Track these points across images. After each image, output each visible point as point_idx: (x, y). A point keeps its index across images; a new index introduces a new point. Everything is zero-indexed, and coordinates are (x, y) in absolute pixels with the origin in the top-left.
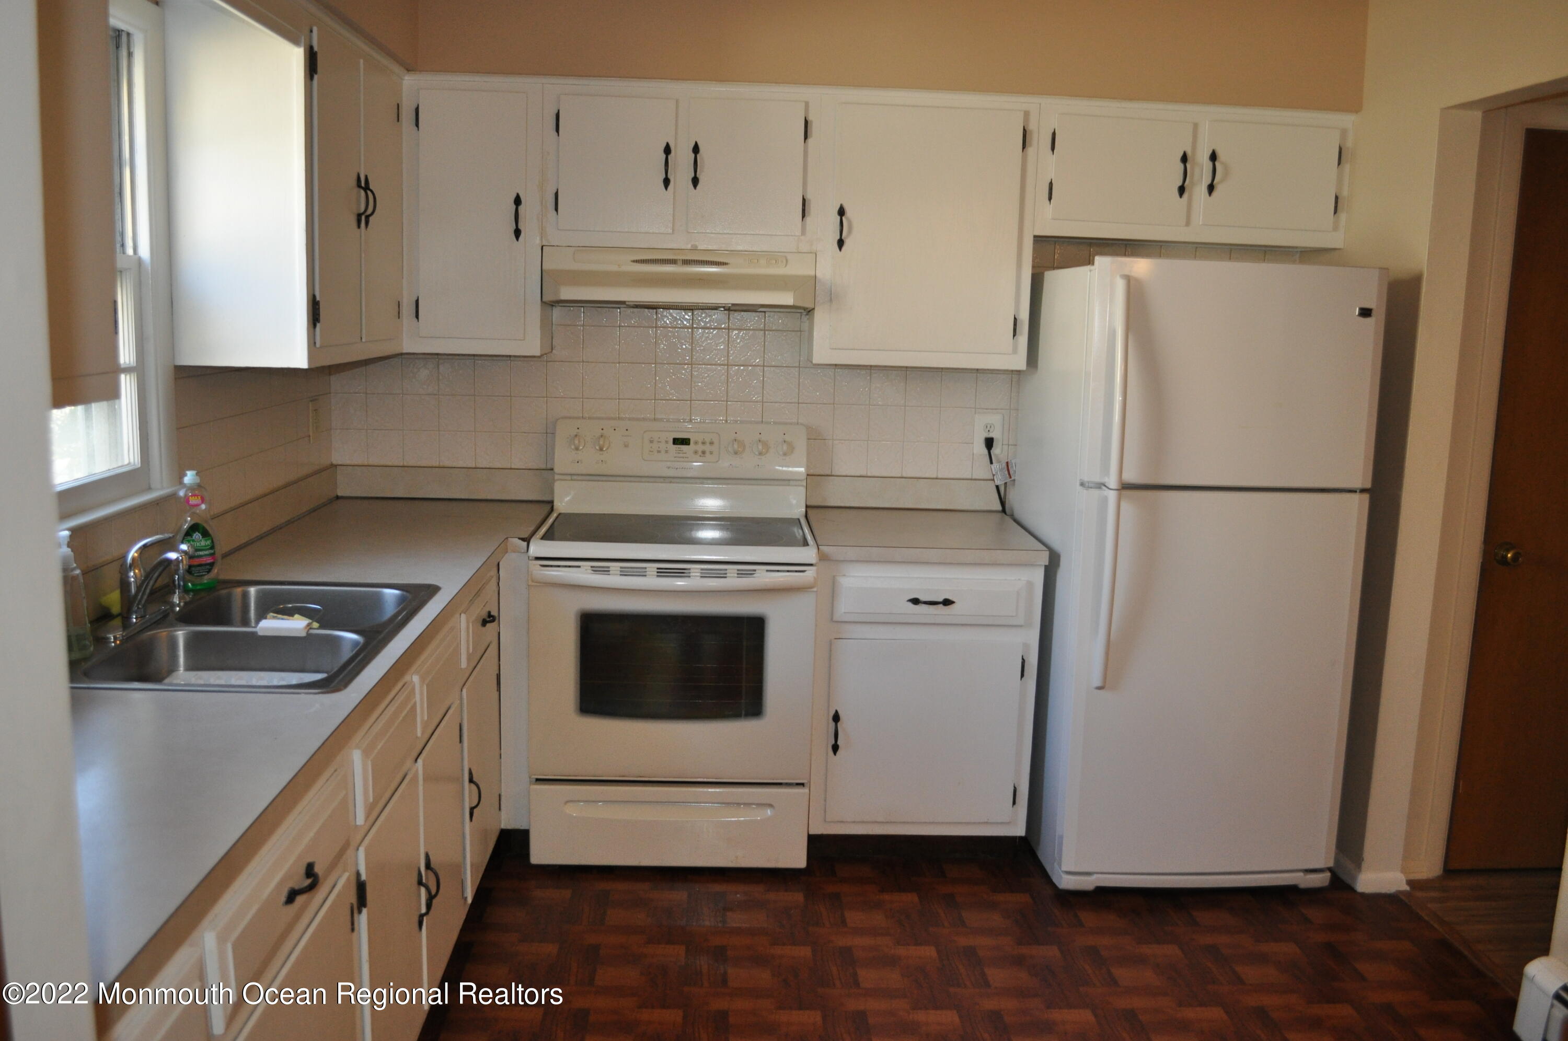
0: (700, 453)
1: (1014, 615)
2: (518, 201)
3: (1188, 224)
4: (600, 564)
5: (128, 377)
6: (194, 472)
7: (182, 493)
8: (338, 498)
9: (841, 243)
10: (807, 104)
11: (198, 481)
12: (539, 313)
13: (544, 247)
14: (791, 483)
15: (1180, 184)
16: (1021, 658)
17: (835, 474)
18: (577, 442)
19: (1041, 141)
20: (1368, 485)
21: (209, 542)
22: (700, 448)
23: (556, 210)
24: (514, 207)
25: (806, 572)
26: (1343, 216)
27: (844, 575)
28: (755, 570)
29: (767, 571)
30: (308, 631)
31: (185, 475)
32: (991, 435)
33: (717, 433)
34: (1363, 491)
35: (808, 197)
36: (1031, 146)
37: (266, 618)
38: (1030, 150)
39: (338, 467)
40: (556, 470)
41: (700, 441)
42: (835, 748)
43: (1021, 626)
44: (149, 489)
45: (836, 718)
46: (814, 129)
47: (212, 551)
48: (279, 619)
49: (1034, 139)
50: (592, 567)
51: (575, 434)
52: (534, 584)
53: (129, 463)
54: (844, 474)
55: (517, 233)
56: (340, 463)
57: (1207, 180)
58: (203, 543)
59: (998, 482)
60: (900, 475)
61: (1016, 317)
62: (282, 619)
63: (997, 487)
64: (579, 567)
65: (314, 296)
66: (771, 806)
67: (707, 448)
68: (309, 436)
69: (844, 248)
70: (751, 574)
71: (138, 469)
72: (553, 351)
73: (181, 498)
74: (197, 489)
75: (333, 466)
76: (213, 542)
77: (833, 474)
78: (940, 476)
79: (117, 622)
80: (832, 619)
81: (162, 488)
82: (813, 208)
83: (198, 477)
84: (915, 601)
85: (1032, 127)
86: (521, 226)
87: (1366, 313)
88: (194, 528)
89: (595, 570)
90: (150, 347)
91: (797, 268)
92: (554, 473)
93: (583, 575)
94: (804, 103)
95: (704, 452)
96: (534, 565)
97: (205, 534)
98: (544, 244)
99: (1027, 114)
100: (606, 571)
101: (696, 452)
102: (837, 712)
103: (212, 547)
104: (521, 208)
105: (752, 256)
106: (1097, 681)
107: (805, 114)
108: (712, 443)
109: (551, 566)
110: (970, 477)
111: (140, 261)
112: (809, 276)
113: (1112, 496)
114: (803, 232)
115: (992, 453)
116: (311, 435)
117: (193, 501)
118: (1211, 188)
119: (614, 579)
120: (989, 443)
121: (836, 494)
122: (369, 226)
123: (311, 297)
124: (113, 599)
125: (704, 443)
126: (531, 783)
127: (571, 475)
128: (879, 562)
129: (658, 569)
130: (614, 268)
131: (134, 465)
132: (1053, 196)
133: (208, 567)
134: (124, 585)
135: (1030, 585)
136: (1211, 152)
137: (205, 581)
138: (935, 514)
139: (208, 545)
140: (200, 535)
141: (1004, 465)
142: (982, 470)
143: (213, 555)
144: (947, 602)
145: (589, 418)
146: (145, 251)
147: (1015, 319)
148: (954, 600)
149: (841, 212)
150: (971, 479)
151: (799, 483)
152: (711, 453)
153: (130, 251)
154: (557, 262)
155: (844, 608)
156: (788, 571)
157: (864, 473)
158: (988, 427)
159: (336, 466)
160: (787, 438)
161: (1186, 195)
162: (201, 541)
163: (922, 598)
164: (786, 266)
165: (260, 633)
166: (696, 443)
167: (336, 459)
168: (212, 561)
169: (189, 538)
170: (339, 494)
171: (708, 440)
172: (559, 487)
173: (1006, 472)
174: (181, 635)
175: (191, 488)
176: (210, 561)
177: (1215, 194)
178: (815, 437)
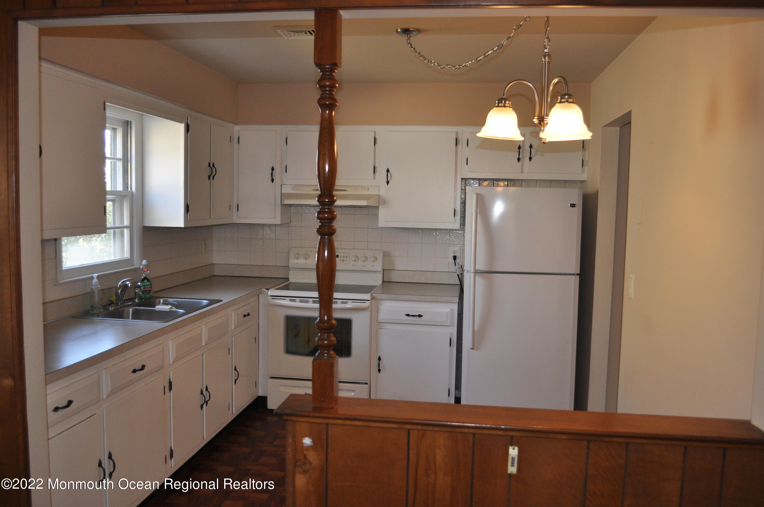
0: (342, 261)
1: (445, 321)
2: (273, 169)
3: (522, 172)
4: (292, 298)
5: (127, 229)
6: (146, 260)
7: (141, 267)
8: (214, 276)
9: (388, 182)
10: (375, 132)
11: (147, 263)
12: (280, 209)
13: (282, 185)
14: (377, 272)
15: (518, 157)
16: (449, 338)
17: (396, 269)
18: (297, 256)
19: (463, 143)
20: (579, 272)
21: (149, 283)
22: (342, 259)
23: (286, 172)
24: (271, 171)
25: (366, 303)
26: (586, 168)
27: (382, 305)
28: (348, 302)
29: (352, 302)
30: (170, 309)
31: (143, 261)
32: (455, 255)
33: (348, 253)
34: (578, 274)
35: (376, 165)
36: (459, 144)
37: (159, 305)
38: (459, 146)
39: (215, 265)
40: (290, 267)
41: (342, 256)
42: (379, 371)
43: (449, 326)
44: (133, 266)
45: (379, 359)
46: (378, 141)
47: (150, 286)
48: (163, 306)
49: (460, 142)
50: (290, 299)
51: (297, 253)
52: (269, 305)
53: (126, 257)
54: (399, 269)
55: (273, 180)
56: (216, 263)
57: (529, 156)
58: (148, 283)
59: (458, 273)
60: (420, 270)
61: (455, 209)
62: (164, 306)
63: (458, 275)
64: (285, 299)
65: (187, 204)
66: (354, 391)
67: (345, 259)
68: (202, 253)
69: (389, 184)
70: (346, 303)
71: (129, 259)
72: (291, 223)
73: (141, 268)
74: (147, 266)
75: (213, 264)
76: (151, 283)
77: (395, 269)
78: (436, 271)
79: (114, 305)
80: (377, 321)
81: (137, 266)
82: (378, 170)
83: (147, 262)
84: (408, 315)
85: (460, 137)
86: (274, 178)
87: (573, 206)
88: (145, 278)
89: (291, 300)
90: (135, 220)
91: (372, 192)
92: (289, 268)
93: (286, 302)
94: (374, 132)
95: (343, 260)
96: (270, 298)
97: (148, 280)
98: (282, 184)
99: (457, 133)
100: (295, 301)
101: (341, 260)
102: (380, 356)
103: (151, 285)
104: (274, 172)
105: (356, 187)
106: (471, 346)
107: (374, 135)
108: (347, 257)
109: (277, 299)
110: (448, 271)
111: (132, 193)
112: (376, 195)
113: (472, 275)
114: (374, 178)
115: (456, 262)
116: (203, 252)
117: (144, 270)
118: (530, 159)
119: (297, 304)
120: (455, 258)
121: (395, 277)
122: (214, 179)
123: (186, 204)
124: (114, 298)
125: (344, 257)
126: (269, 379)
127: (296, 268)
128: (394, 300)
129: (313, 300)
130: (306, 192)
131: (128, 258)
132: (468, 163)
133: (149, 291)
134: (117, 293)
135: (452, 310)
136: (530, 144)
137: (148, 296)
138: (431, 285)
139: (149, 284)
140: (146, 281)
141: (460, 266)
142: (452, 268)
143: (151, 287)
144: (420, 316)
145: (303, 247)
146: (134, 189)
147: (455, 210)
148: (423, 315)
149: (388, 171)
150: (448, 272)
151: (380, 272)
152: (346, 261)
153: (129, 190)
154: (287, 190)
155: (382, 316)
156: (360, 302)
157: (406, 269)
158: (454, 252)
159: (214, 264)
160: (375, 255)
161: (520, 162)
162: (147, 283)
163: (411, 314)
164: (368, 191)
165: (156, 310)
166: (341, 257)
167: (214, 262)
168: (150, 290)
169: (143, 282)
170: (215, 274)
171: (345, 256)
172: (291, 273)
173: (461, 269)
174: (131, 310)
175: (145, 265)
176: (149, 289)
177: (532, 161)
178: (387, 256)
